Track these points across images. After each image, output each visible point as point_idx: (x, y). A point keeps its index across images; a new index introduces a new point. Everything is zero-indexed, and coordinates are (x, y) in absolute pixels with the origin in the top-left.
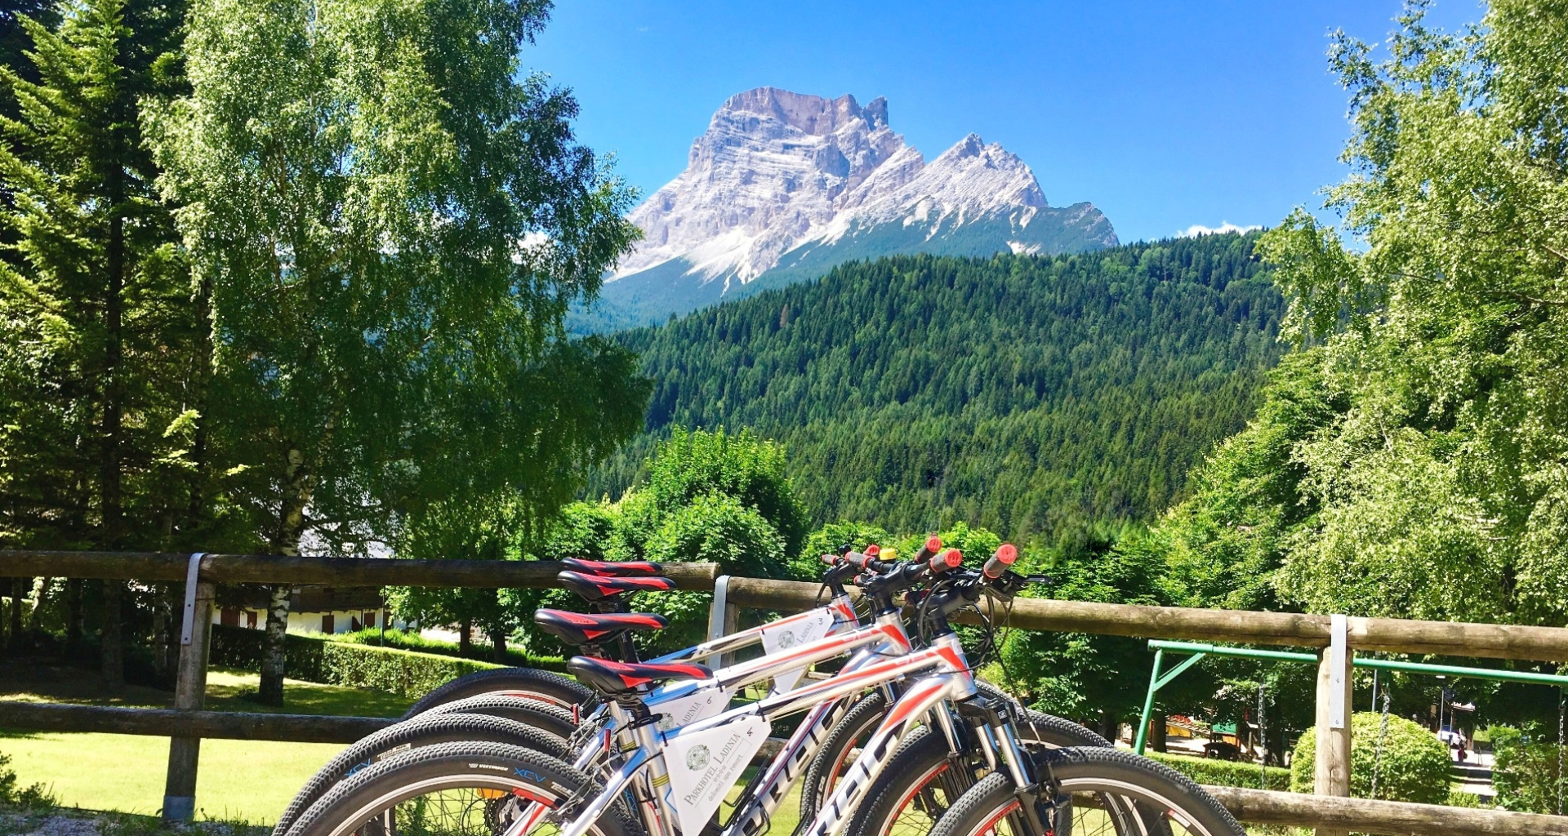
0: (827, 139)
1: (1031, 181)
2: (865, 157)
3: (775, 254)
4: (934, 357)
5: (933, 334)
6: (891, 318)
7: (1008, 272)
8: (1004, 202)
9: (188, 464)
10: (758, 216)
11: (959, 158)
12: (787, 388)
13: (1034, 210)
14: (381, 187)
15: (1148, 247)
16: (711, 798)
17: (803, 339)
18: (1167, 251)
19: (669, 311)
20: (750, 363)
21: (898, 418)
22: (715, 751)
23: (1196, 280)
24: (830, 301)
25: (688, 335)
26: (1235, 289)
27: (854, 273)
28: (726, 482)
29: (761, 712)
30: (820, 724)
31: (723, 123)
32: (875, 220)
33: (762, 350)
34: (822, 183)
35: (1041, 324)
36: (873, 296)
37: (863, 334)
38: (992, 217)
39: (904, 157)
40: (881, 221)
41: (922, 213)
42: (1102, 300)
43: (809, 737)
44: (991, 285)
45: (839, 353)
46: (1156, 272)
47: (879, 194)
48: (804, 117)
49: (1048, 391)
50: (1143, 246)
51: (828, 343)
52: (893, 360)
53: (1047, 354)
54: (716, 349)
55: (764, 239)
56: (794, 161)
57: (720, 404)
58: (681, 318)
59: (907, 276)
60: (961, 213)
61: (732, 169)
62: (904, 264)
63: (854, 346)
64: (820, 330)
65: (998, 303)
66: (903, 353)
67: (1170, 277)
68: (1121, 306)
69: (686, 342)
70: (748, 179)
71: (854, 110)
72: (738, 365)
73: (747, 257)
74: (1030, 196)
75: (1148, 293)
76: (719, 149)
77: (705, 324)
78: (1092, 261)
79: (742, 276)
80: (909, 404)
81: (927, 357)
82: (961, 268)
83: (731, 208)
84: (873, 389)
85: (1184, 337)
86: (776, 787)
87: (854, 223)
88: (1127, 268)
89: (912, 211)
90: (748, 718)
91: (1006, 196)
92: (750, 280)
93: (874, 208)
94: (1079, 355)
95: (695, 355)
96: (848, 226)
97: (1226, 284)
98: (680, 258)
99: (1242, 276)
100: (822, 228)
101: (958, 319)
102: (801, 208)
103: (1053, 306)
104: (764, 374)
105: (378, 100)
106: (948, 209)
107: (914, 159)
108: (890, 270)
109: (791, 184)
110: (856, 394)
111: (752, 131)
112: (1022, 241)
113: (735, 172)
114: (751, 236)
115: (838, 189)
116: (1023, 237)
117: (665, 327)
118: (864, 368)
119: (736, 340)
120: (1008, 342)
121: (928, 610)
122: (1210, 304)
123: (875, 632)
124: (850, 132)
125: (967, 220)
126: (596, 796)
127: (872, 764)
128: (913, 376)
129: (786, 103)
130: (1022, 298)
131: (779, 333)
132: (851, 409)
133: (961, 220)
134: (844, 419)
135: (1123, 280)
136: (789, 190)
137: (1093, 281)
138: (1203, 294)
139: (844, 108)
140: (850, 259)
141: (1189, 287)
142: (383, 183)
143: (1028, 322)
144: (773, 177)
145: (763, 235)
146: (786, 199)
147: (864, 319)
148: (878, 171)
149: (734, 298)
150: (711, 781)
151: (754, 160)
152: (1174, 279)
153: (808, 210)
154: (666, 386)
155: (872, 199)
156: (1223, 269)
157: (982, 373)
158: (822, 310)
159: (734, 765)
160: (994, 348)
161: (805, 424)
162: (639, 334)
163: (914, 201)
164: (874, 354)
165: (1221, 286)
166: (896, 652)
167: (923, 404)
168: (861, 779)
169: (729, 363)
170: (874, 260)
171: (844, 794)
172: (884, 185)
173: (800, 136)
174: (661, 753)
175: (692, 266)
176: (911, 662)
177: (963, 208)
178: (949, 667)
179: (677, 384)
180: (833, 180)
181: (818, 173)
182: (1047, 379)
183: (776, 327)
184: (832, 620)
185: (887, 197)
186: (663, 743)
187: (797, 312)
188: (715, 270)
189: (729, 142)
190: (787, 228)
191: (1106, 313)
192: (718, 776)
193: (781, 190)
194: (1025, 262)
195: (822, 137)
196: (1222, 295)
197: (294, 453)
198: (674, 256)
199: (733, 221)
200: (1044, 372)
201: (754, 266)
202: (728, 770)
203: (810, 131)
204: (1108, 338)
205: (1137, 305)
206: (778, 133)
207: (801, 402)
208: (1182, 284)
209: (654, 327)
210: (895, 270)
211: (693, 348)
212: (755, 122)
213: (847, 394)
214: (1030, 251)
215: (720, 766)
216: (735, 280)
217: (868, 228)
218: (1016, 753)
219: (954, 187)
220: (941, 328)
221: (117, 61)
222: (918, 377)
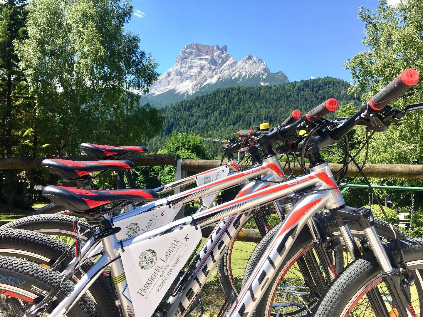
0: (211, 57)
1: (266, 66)
2: (221, 61)
3: (198, 87)
4: (242, 113)
5: (241, 107)
6: (230, 103)
7: (260, 90)
8: (259, 72)
9: (30, 144)
10: (193, 77)
11: (246, 61)
12: (203, 122)
13: (267, 74)
14: (84, 63)
15: (297, 83)
16: (158, 291)
17: (206, 109)
18: (302, 84)
19: (170, 103)
20: (192, 116)
21: (233, 130)
22: (161, 253)
23: (310, 91)
24: (213, 99)
25: (176, 109)
26: (321, 93)
27: (220, 92)
28: (187, 146)
29: (194, 222)
30: (232, 225)
31: (183, 53)
32: (225, 77)
33: (196, 113)
34: (210, 68)
35: (270, 104)
36: (225, 97)
37: (223, 107)
38: (256, 76)
39: (232, 61)
40: (226, 78)
41: (237, 75)
42: (286, 97)
43: (226, 234)
44: (256, 94)
45: (216, 113)
46: (299, 89)
47: (225, 71)
48: (205, 51)
49: (272, 121)
50: (296, 82)
51: (213, 110)
52: (231, 115)
53: (272, 112)
54: (183, 112)
55: (195, 83)
56: (203, 62)
57: (185, 127)
58: (174, 105)
59: (234, 92)
60: (247, 75)
61: (186, 65)
62: (233, 89)
63: (220, 111)
64: (211, 107)
65: (258, 99)
66: (234, 112)
67: (303, 90)
68: (291, 98)
69: (175, 111)
70: (191, 67)
71: (218, 48)
72: (189, 117)
73: (191, 88)
74: (266, 70)
75: (298, 95)
76: (182, 60)
77: (180, 106)
78: (283, 87)
79: (190, 93)
80: (235, 126)
81: (240, 113)
82: (248, 89)
83: (186, 75)
84: (226, 122)
85: (308, 106)
86: (206, 267)
87: (219, 78)
88: (292, 88)
89: (234, 75)
90: (185, 227)
91: (259, 70)
92: (192, 94)
93: (224, 74)
94: (280, 112)
95: (178, 114)
96: (218, 79)
97: (318, 92)
98: (173, 89)
99: (323, 89)
100: (211, 80)
101: (248, 103)
102: (205, 75)
103: (273, 99)
104: (196, 119)
105: (82, 38)
106: (244, 74)
107: (234, 61)
108: (229, 90)
109: (202, 69)
110: (221, 123)
111: (191, 55)
112: (264, 82)
113: (187, 66)
114: (192, 83)
115: (215, 69)
116: (264, 81)
117: (170, 107)
118: (223, 117)
119: (189, 110)
120: (261, 109)
121: (308, 147)
122: (314, 97)
123: (263, 168)
124: (217, 54)
125: (249, 77)
126: (66, 295)
127: (275, 257)
128: (236, 119)
129: (200, 47)
130: (264, 97)
131: (200, 108)
132: (220, 127)
133: (247, 77)
134: (218, 130)
135: (291, 91)
136: (201, 70)
137: (283, 92)
138: (312, 95)
139: (215, 48)
140: (218, 88)
141: (309, 93)
142: (85, 62)
143: (266, 103)
144: (197, 67)
145: (195, 82)
146: (201, 73)
147: (223, 104)
148: (225, 65)
149: (188, 99)
150: (158, 277)
151: (192, 63)
152: (304, 91)
153: (207, 75)
154: (170, 123)
155: (224, 72)
156: (317, 88)
157: (255, 117)
158: (211, 102)
159: (175, 264)
160: (258, 110)
161: (208, 132)
162: (163, 109)
163: (235, 72)
164: (226, 113)
165: (317, 92)
166: (277, 180)
167: (239, 126)
168: (268, 269)
169: (187, 116)
170: (225, 88)
171: (256, 280)
172: (227, 68)
173: (204, 56)
174: (119, 257)
175: (176, 91)
176: (298, 183)
177: (248, 74)
178: (324, 185)
179: (173, 122)
180: (213, 67)
181: (209, 65)
182: (272, 118)
183: (199, 106)
184: (229, 171)
185: (228, 71)
186: (120, 249)
187: (205, 102)
188: (182, 92)
189: (185, 58)
190: (201, 80)
191: (287, 100)
192: (163, 272)
193: (199, 70)
194: (265, 87)
195: (210, 56)
196: (317, 95)
197: (62, 141)
198: (171, 88)
199: (187, 79)
200: (271, 116)
201: (193, 91)
202: (171, 267)
203: (207, 54)
204: (288, 107)
205: (295, 98)
206: (198, 55)
207: (207, 126)
208: (307, 92)
209: (167, 108)
210: (230, 90)
211: (177, 113)
212: (192, 52)
213: (219, 124)
214: (266, 85)
215: (165, 265)
216: (188, 94)
217: (223, 80)
218: (381, 246)
219: (245, 68)
220: (243, 105)
221: (8, 30)
222: (238, 118)
